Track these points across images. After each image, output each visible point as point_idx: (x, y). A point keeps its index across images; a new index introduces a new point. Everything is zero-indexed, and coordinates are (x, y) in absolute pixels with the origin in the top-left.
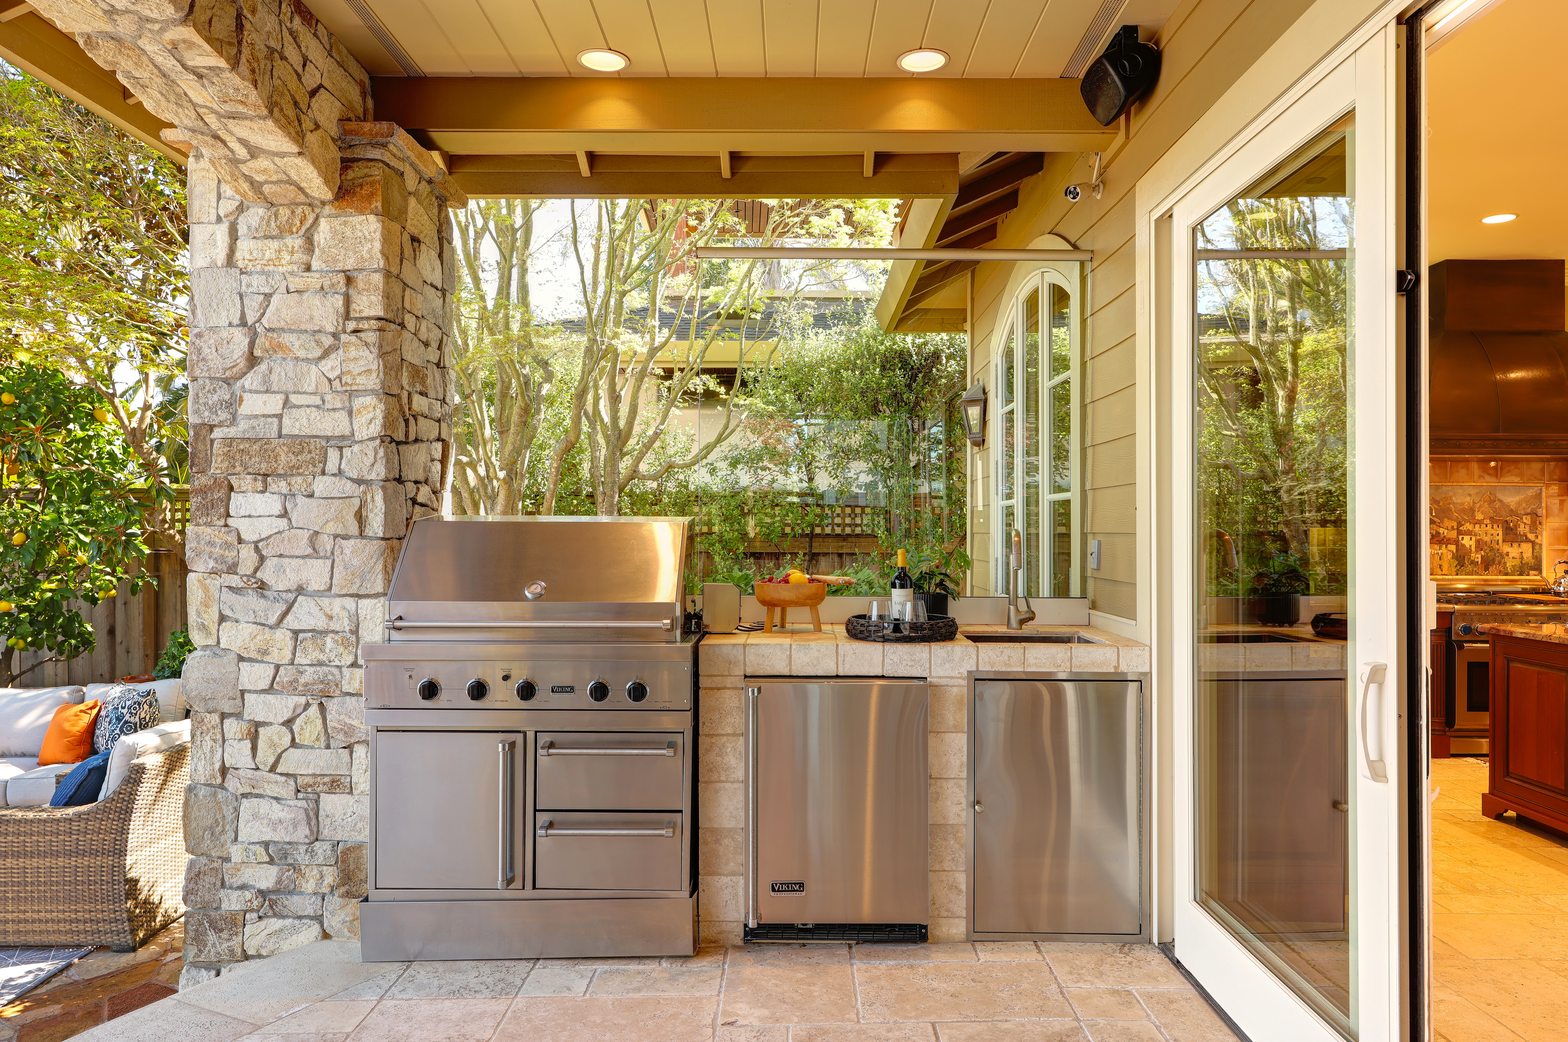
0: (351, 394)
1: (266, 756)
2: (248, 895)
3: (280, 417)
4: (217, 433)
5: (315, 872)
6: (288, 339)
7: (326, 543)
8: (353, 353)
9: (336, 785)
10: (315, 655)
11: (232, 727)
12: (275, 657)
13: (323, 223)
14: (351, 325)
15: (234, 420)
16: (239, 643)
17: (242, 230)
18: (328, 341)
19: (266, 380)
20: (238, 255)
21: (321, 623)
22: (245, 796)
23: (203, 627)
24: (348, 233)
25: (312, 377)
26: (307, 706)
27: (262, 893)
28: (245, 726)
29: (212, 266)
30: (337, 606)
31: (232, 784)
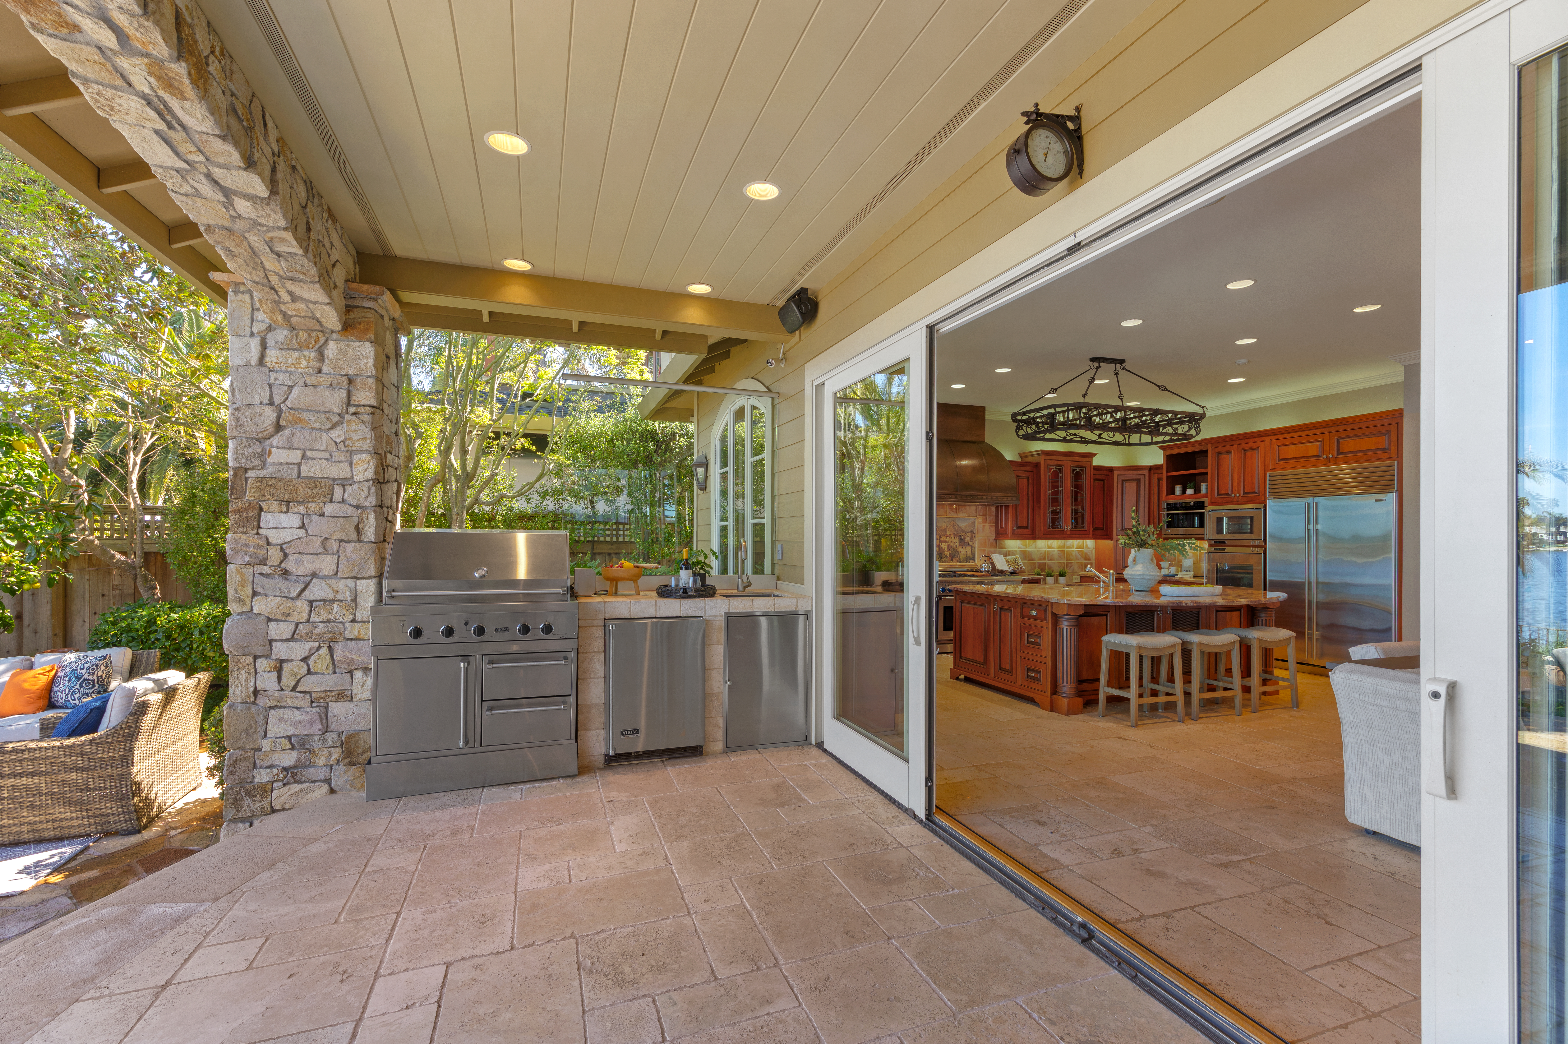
0: (352, 452)
1: (288, 680)
2: (275, 771)
3: (299, 465)
4: (250, 474)
5: (326, 751)
6: (305, 415)
7: (334, 545)
8: (353, 427)
9: (340, 696)
10: (325, 616)
11: (262, 664)
12: (295, 617)
13: (332, 345)
14: (352, 410)
15: (264, 466)
16: (268, 610)
17: (270, 342)
18: (336, 418)
19: (289, 440)
20: (267, 359)
21: (330, 595)
22: (272, 708)
23: (240, 600)
24: (350, 351)
25: (324, 440)
26: (319, 647)
27: (285, 769)
28: (272, 663)
29: (248, 364)
30: (341, 584)
31: (262, 701)
